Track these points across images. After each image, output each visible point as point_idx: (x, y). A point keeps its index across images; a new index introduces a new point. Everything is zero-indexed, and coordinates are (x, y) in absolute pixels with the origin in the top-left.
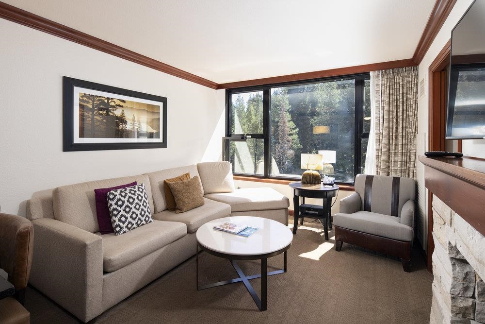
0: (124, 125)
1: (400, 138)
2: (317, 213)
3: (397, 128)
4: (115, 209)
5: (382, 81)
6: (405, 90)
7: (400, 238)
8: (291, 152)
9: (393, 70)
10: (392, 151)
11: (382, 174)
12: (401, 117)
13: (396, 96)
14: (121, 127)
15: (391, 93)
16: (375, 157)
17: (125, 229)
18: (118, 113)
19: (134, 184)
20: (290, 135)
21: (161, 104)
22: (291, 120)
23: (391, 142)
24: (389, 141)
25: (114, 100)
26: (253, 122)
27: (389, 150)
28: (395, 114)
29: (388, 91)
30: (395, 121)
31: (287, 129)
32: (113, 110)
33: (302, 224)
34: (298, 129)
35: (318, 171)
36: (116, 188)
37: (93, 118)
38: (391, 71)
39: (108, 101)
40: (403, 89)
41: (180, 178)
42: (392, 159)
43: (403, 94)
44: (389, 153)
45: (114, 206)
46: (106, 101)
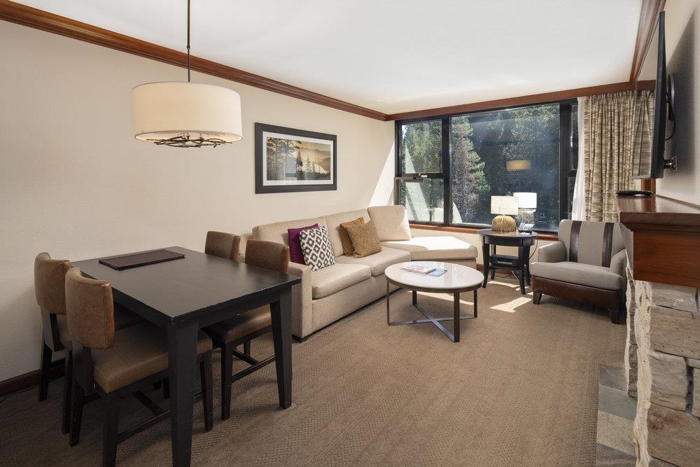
0: (300, 167)
1: (615, 177)
2: (511, 263)
3: (611, 165)
4: (307, 248)
5: (592, 108)
6: (621, 119)
7: (606, 286)
8: (474, 196)
9: (606, 95)
10: (606, 192)
11: (592, 219)
12: (616, 151)
13: (609, 127)
14: (298, 168)
15: (604, 122)
16: (584, 199)
17: (316, 267)
19: (316, 226)
20: (473, 171)
21: (331, 143)
22: (473, 150)
23: (604, 181)
24: (602, 180)
25: (293, 142)
26: (416, 153)
27: (602, 191)
28: (609, 147)
29: (599, 121)
30: (609, 156)
31: (467, 163)
32: (292, 152)
33: (493, 278)
34: (483, 163)
35: (513, 216)
36: (306, 228)
37: (276, 161)
38: (603, 97)
39: (288, 143)
40: (619, 117)
41: (354, 222)
42: (605, 201)
43: (619, 123)
44: (602, 194)
45: (306, 245)
46: (286, 143)
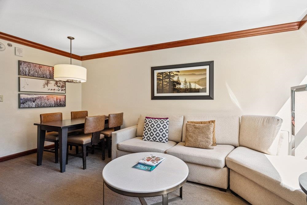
0: (179, 86)
14: (177, 87)
18: (175, 79)
21: (207, 67)
25: (173, 72)
32: (173, 78)
37: (163, 84)
39: (170, 73)
